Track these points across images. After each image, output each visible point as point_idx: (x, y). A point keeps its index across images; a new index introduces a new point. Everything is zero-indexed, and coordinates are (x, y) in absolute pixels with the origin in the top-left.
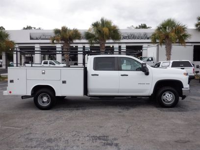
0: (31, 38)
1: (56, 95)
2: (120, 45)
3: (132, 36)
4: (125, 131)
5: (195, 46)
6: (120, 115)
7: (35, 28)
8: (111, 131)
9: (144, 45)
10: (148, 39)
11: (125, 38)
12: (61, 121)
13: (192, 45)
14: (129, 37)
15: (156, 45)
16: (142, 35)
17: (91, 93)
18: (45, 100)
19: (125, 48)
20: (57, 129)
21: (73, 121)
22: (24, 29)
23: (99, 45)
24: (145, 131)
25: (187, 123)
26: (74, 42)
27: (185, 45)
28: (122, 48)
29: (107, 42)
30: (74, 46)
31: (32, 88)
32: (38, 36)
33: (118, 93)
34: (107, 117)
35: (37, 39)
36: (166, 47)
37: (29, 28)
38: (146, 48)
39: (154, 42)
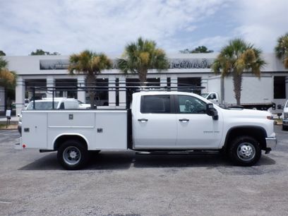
0: (42, 68)
1: (89, 149)
2: (169, 76)
3: (186, 64)
4: (166, 205)
5: (275, 78)
6: (163, 181)
7: (48, 53)
8: (145, 205)
9: (203, 77)
10: (209, 67)
11: (175, 66)
12: (72, 191)
13: (271, 77)
14: (181, 65)
15: (220, 76)
16: (200, 62)
17: (137, 146)
18: (73, 155)
19: (176, 82)
20: (64, 203)
21: (90, 191)
22: (33, 54)
23: (137, 77)
24: (195, 205)
25: (259, 192)
26: (102, 72)
27: (259, 77)
28: (172, 81)
29: (149, 72)
30: (104, 77)
31: (55, 139)
32: (51, 64)
33: (176, 144)
34: (142, 184)
35: (50, 69)
36: (234, 80)
37: (40, 53)
38: (206, 81)
39: (217, 72)
